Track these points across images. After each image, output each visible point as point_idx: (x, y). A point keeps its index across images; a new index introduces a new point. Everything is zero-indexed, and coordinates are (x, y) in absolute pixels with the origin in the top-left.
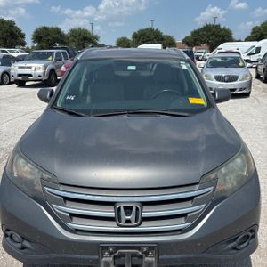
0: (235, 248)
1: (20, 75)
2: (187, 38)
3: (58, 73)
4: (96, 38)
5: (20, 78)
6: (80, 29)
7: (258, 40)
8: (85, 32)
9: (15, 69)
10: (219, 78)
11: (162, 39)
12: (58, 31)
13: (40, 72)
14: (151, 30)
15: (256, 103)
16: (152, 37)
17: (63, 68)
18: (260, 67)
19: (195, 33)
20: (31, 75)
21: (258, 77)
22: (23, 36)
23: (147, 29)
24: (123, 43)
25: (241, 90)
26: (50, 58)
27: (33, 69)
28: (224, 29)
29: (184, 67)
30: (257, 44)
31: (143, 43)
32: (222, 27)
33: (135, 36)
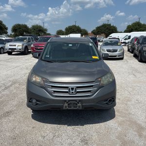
0: (107, 103)
1: (10, 49)
2: (94, 30)
3: (29, 48)
4: (46, 30)
5: (10, 50)
6: (37, 25)
7: (130, 32)
8: (40, 27)
9: (8, 46)
10: (108, 51)
11: (81, 31)
12: (25, 26)
13: (21, 47)
14: (75, 26)
15: (126, 62)
16: (75, 30)
17: (32, 46)
18: (129, 46)
19: (98, 28)
20: (16, 49)
21: (129, 50)
22: (6, 29)
23: (73, 26)
24: (60, 33)
25: (119, 56)
26: (25, 41)
27: (17, 46)
28: (113, 26)
29: (91, 45)
30: (129, 34)
31: (71, 33)
32: (112, 25)
33: (67, 29)
